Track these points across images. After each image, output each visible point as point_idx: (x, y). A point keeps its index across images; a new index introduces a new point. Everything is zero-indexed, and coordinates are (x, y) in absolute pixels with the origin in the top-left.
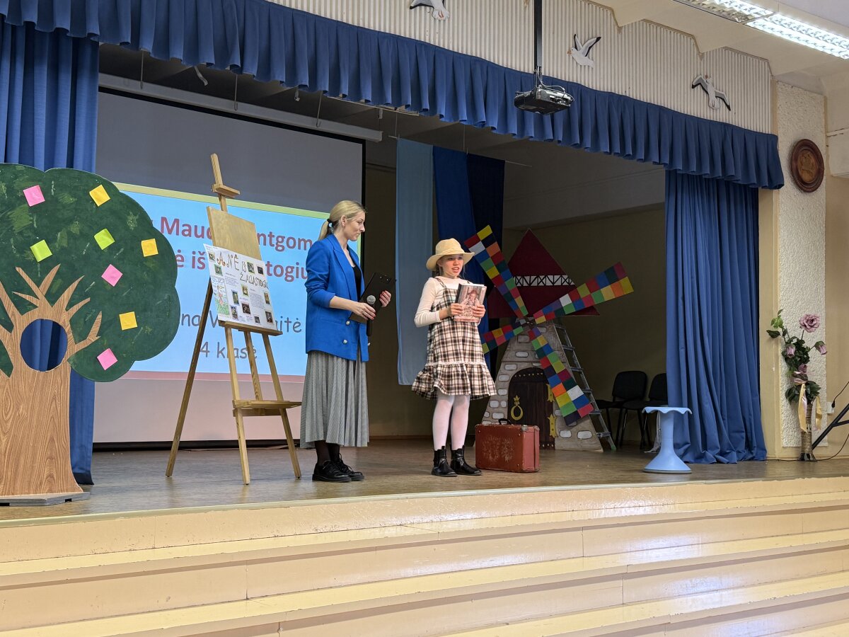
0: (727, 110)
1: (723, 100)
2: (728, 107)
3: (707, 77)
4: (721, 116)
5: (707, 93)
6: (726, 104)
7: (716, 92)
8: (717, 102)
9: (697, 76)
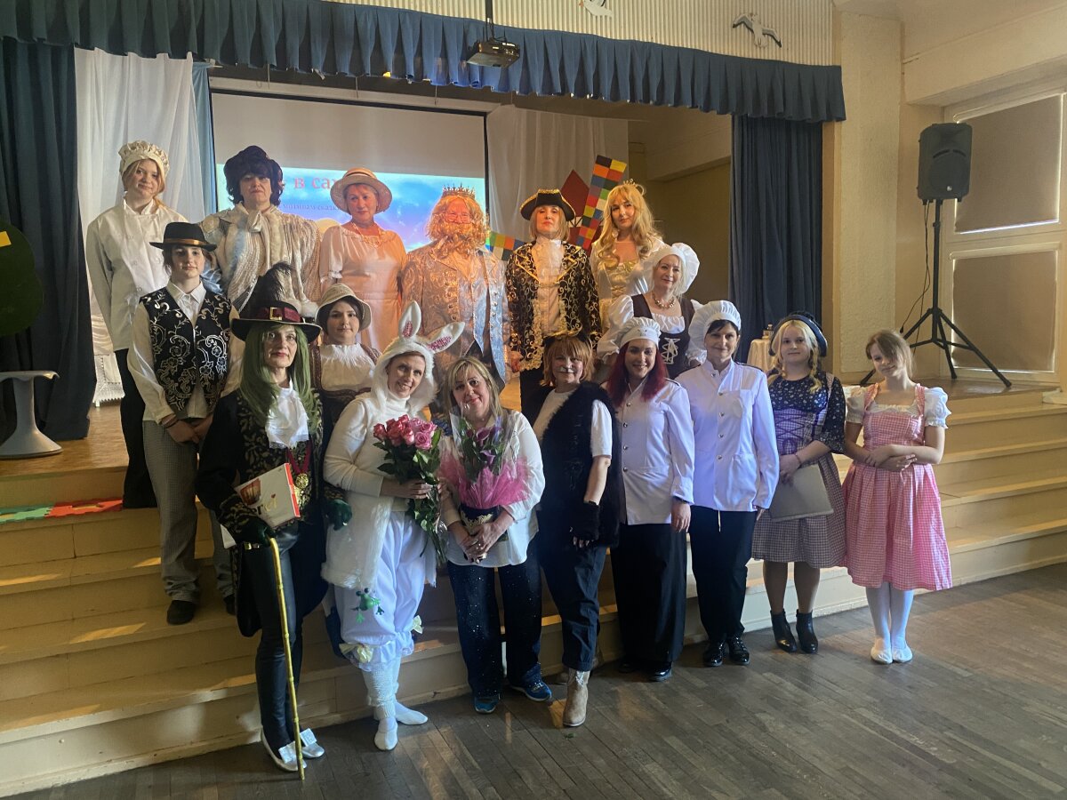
0: (778, 46)
1: (773, 37)
2: (779, 44)
3: (752, 15)
4: (771, 53)
5: (752, 31)
6: (776, 41)
7: (763, 30)
8: (764, 40)
9: (740, 14)
